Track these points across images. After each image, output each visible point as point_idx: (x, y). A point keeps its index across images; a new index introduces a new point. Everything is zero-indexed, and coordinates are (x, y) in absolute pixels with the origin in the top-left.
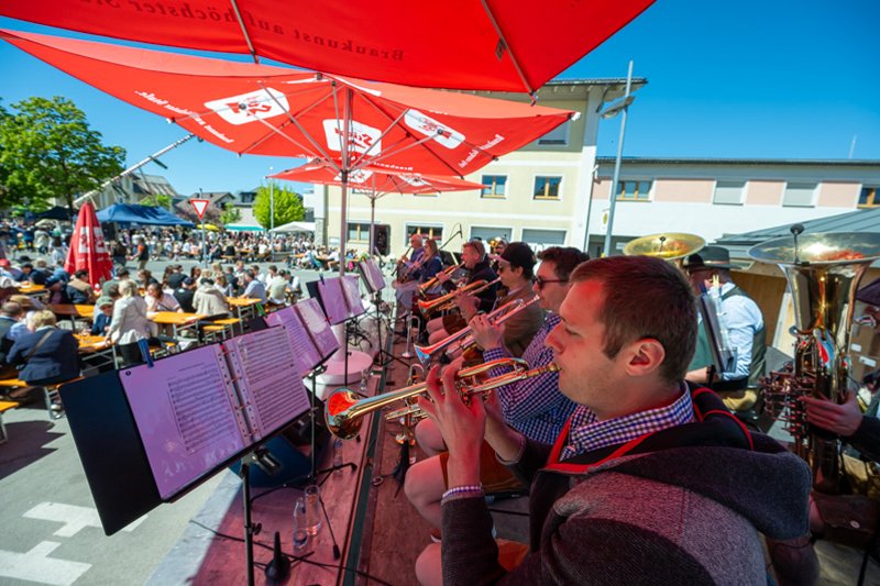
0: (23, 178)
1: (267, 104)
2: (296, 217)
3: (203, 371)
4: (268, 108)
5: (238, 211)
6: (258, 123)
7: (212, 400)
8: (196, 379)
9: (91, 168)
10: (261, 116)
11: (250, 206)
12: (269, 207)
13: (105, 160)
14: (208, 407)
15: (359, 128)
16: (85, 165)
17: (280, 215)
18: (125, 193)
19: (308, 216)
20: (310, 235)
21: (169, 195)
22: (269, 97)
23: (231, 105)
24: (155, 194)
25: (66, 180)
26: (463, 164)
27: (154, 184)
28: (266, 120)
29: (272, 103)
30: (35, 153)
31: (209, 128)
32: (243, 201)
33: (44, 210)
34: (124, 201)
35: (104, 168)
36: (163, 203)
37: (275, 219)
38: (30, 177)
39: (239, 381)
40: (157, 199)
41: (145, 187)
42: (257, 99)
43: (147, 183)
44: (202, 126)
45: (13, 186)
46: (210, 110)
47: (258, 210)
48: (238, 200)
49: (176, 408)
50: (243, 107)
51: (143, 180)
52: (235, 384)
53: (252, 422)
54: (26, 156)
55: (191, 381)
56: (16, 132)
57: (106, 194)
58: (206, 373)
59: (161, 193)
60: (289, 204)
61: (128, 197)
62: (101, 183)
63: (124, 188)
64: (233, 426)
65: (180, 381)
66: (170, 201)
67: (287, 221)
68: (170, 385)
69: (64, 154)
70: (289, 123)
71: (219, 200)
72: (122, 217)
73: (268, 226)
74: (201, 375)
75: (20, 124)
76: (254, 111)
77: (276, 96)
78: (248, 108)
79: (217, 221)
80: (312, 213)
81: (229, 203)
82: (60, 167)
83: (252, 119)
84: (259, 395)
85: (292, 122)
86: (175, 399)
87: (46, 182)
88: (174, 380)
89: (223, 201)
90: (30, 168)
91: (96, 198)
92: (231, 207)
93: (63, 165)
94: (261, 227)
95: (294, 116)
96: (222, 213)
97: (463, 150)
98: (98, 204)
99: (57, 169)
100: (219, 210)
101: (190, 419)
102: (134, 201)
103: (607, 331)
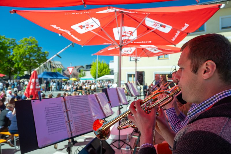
0: (18, 65)
1: (92, 24)
2: (106, 74)
3: (57, 106)
4: (93, 26)
5: (85, 73)
6: (89, 32)
7: (59, 117)
8: (54, 108)
9: (38, 60)
10: (90, 29)
11: (89, 70)
12: (96, 70)
13: (42, 56)
14: (57, 119)
15: (127, 29)
16: (36, 59)
17: (100, 73)
18: (47, 68)
19: (112, 73)
20: (112, 80)
21: (61, 68)
22: (93, 21)
23: (80, 26)
24: (57, 68)
25: (30, 64)
26: (174, 39)
27: (57, 64)
28: (92, 30)
29: (94, 24)
30: (23, 56)
31: (72, 36)
32: (87, 68)
33: (23, 76)
34: (47, 71)
35: (42, 59)
36: (59, 71)
37: (98, 75)
38: (20, 64)
39: (68, 111)
40: (57, 69)
41: (54, 66)
42: (89, 23)
43: (55, 64)
44: (70, 35)
45: (16, 68)
46: (73, 29)
47: (92, 72)
48: (85, 68)
49: (47, 116)
50: (84, 27)
51: (53, 63)
52: (67, 112)
53: (72, 128)
54: (20, 58)
55: (52, 108)
56: (19, 50)
57: (41, 69)
58: (57, 107)
59: (59, 67)
60: (104, 68)
61: (48, 70)
62: (40, 65)
63: (47, 66)
64: (65, 128)
65: (49, 108)
66: (61, 70)
67: (103, 75)
68: (46, 108)
69: (30, 56)
70: (100, 31)
71: (78, 69)
72: (45, 77)
73: (95, 78)
74: (56, 107)
75: (20, 47)
76: (88, 28)
77: (95, 21)
78: (86, 27)
79: (77, 77)
80: (113, 71)
81: (82, 69)
82: (29, 60)
83: (87, 30)
84: (76, 119)
85: (102, 30)
86: (47, 113)
87: (25, 66)
88: (47, 107)
89: (80, 69)
90: (21, 61)
91: (38, 70)
92: (82, 71)
93: (30, 59)
94: (93, 78)
95: (102, 28)
96: (79, 74)
97: (172, 33)
98: (39, 72)
99: (28, 61)
100: (78, 73)
101: (51, 121)
102: (50, 71)
103: (192, 62)
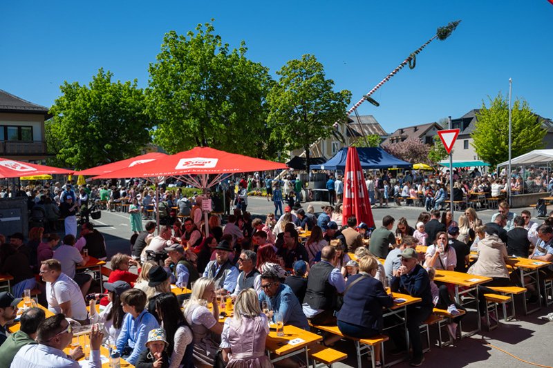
13: (335, 106)
18: (342, 138)
21: (377, 135)
24: (365, 135)
27: (365, 125)
43: (359, 125)
51: (356, 122)
57: (326, 142)
61: (344, 142)
63: (341, 132)
66: (378, 141)
71: (425, 134)
89: (429, 134)
102: (347, 144)
